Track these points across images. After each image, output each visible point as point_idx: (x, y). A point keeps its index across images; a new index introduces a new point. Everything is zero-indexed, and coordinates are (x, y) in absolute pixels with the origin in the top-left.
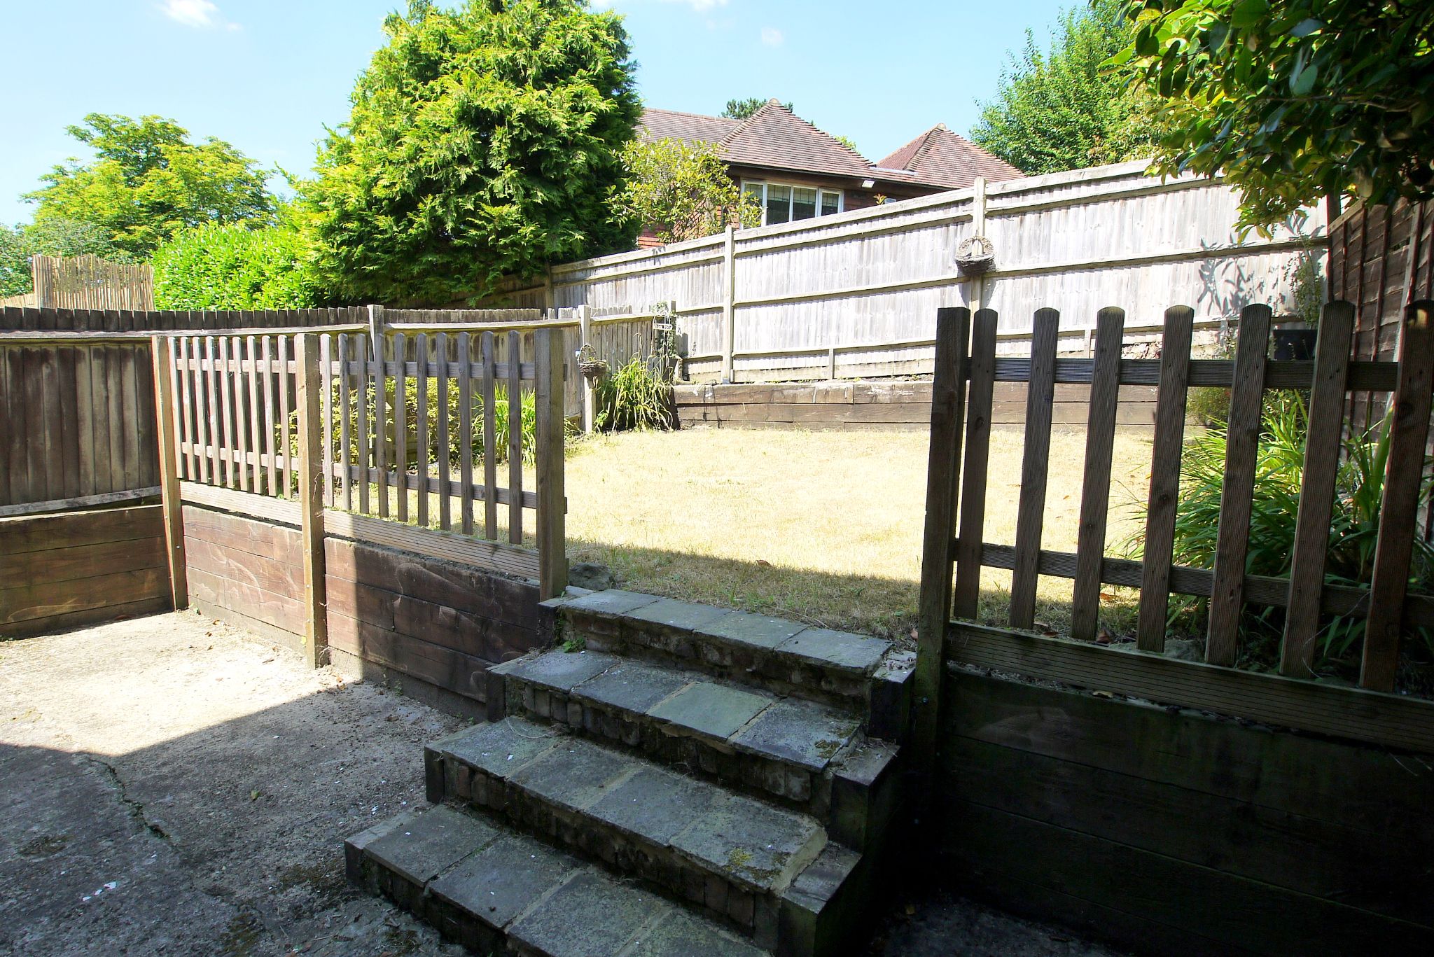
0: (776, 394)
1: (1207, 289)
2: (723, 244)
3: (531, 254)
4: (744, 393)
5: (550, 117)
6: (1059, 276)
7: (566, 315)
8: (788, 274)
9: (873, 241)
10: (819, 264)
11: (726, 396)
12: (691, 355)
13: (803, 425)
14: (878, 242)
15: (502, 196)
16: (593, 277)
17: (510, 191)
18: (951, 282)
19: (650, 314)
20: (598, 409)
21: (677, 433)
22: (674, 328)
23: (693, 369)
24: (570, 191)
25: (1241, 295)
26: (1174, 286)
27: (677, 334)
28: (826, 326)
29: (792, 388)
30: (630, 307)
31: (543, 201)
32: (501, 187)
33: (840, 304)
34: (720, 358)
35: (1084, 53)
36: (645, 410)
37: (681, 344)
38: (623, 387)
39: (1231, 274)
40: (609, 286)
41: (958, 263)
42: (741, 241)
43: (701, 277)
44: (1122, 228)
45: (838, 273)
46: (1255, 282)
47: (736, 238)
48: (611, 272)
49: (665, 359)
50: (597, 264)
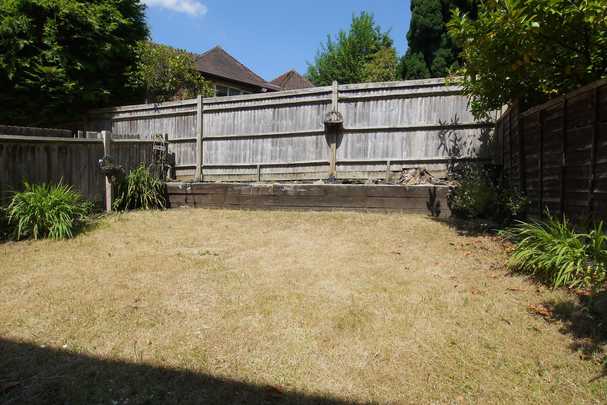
0: (229, 189)
1: (442, 143)
2: (196, 105)
3: (72, 99)
4: (210, 188)
5: (87, 19)
6: (374, 134)
7: (91, 136)
8: (234, 124)
9: (280, 109)
10: (251, 119)
11: (199, 189)
12: (177, 165)
13: (244, 208)
14: (283, 110)
15: (51, 61)
16: (116, 117)
17: (57, 59)
18: (321, 133)
19: (152, 140)
20: (115, 196)
21: (169, 211)
22: (167, 149)
23: (179, 173)
24: (101, 65)
25: (457, 147)
26: (427, 141)
27: (169, 153)
28: (255, 152)
29: (239, 186)
30: (139, 135)
31: (81, 68)
32: (50, 56)
33: (263, 142)
34: (194, 168)
35: (351, 47)
36: (147, 197)
37: (171, 158)
38: (133, 183)
39: (452, 137)
40: (126, 124)
41: (325, 123)
42: (207, 104)
43: (183, 122)
44: (403, 112)
45: (261, 125)
46: (462, 141)
47: (204, 102)
48: (127, 115)
49: (161, 167)
50: (119, 110)
